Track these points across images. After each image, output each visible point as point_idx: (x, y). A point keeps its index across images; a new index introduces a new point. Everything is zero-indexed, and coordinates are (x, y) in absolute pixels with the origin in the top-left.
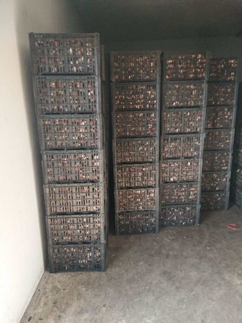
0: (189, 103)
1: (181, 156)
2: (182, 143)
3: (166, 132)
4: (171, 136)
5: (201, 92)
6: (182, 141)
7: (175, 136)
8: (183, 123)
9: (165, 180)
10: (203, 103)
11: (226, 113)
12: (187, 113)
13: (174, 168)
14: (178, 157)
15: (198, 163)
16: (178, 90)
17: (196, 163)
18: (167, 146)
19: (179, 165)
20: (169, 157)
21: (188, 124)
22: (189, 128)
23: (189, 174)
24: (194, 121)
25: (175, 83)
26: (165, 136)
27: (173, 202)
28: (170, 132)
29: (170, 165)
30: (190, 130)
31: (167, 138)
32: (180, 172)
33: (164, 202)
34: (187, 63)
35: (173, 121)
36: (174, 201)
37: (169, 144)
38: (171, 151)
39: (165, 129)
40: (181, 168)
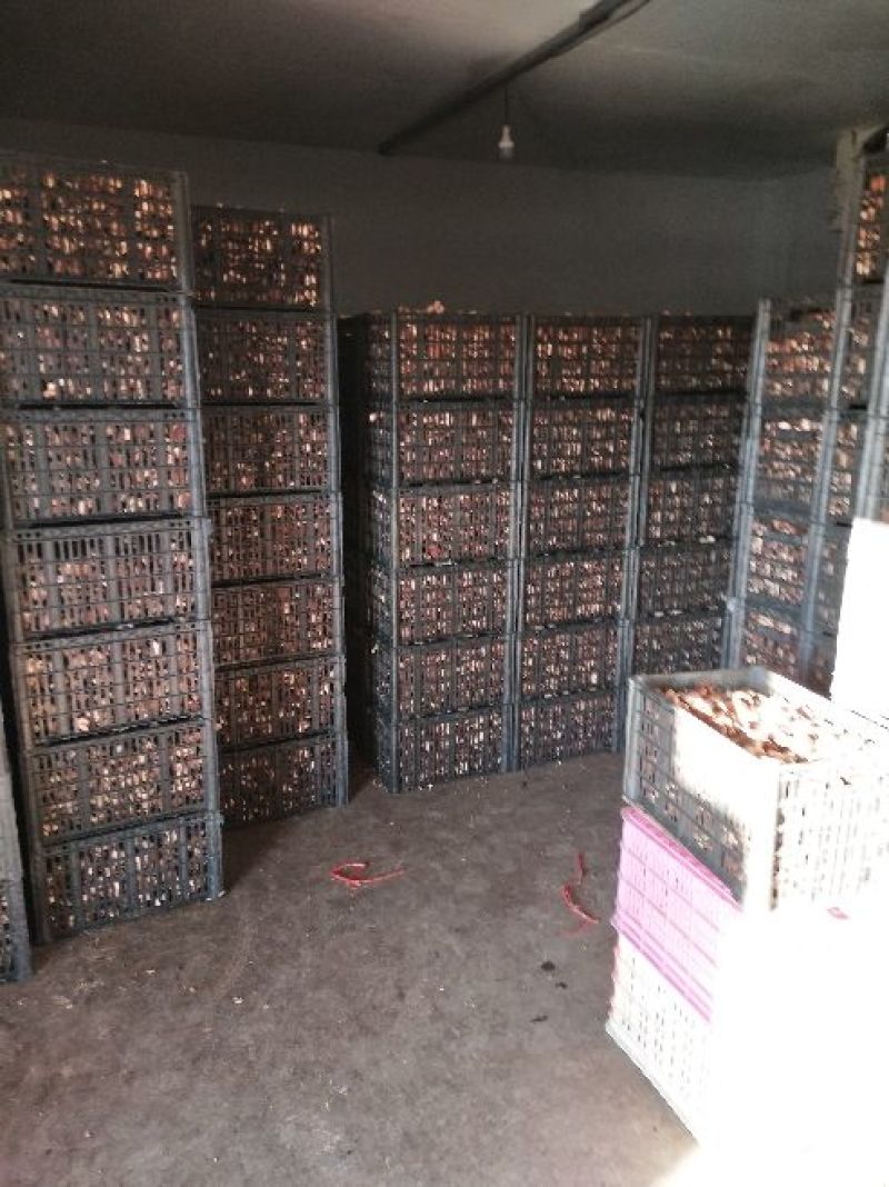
0: (123, 388)
1: (116, 616)
2: (111, 564)
3: (28, 514)
4: (57, 532)
5: (171, 343)
6: (110, 550)
7: (73, 531)
8: (105, 473)
9: (47, 732)
10: (185, 389)
11: (302, 432)
12: (118, 430)
13: (85, 672)
14: (103, 621)
15: (195, 640)
16: (62, 328)
17: (186, 641)
18: (42, 579)
19: (109, 658)
20: (56, 626)
21: (132, 480)
22: (139, 496)
23: (158, 692)
24: (154, 464)
25: (43, 295)
26: (23, 532)
27: (101, 822)
28: (47, 514)
29: (66, 661)
30: (141, 504)
31: (34, 544)
32: (120, 689)
33: (56, 828)
34: (90, 212)
35: (54, 465)
36: (102, 816)
37: (50, 568)
38: (62, 600)
39: (21, 502)
40: (118, 668)
